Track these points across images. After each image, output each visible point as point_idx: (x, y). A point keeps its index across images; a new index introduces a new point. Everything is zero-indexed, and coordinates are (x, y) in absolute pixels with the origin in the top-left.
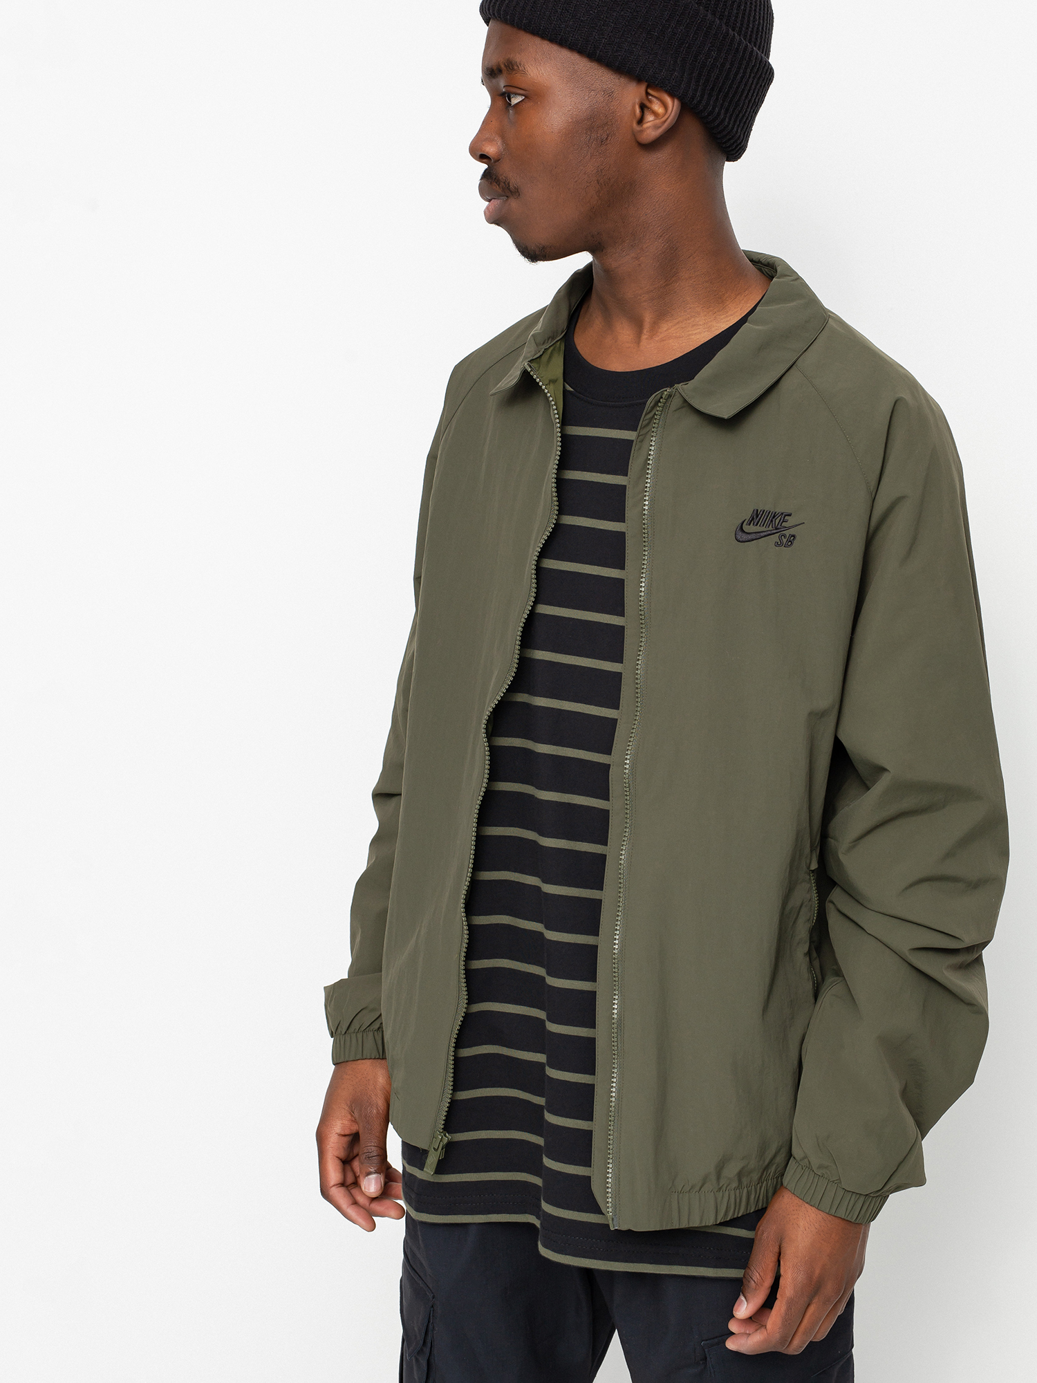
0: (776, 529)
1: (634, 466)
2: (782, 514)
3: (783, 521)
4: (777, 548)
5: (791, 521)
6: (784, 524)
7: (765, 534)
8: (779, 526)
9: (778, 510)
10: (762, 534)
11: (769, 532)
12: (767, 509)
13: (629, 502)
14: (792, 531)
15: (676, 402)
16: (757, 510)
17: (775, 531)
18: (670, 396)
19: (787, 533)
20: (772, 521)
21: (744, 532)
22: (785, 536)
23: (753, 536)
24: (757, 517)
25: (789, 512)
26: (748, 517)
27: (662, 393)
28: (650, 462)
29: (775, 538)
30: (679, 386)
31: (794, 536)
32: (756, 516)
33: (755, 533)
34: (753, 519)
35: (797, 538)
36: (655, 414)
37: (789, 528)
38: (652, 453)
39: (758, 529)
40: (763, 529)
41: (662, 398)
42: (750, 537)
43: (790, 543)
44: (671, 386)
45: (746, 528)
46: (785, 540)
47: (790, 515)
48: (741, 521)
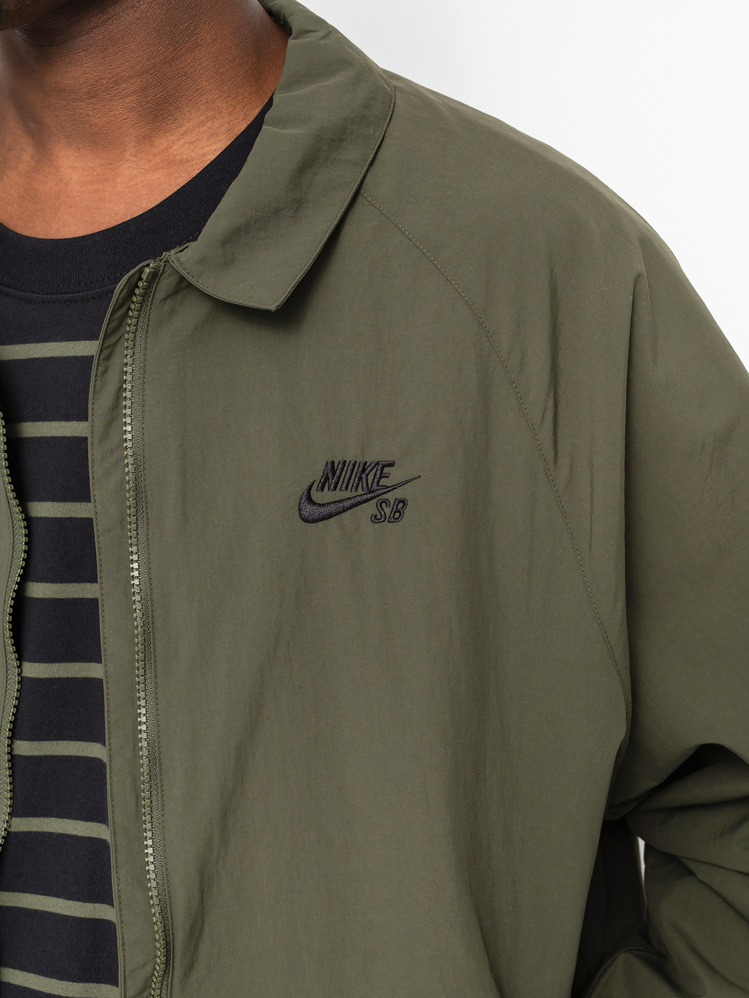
0: (370, 492)
1: (99, 405)
2: (378, 463)
3: (381, 477)
4: (376, 526)
5: (395, 476)
6: (383, 482)
7: (353, 501)
8: (375, 487)
9: (370, 458)
10: (347, 504)
11: (359, 499)
12: (350, 457)
13: (95, 471)
14: (398, 494)
15: (166, 284)
16: (333, 463)
17: (369, 496)
18: (155, 274)
19: (391, 496)
20: (360, 478)
21: (314, 503)
22: (386, 502)
23: (332, 508)
24: (334, 474)
25: (389, 459)
26: (318, 475)
29: (370, 508)
30: (170, 255)
31: (403, 501)
32: (331, 474)
33: (334, 503)
34: (327, 479)
35: (410, 503)
36: (130, 309)
37: (394, 488)
38: (129, 378)
39: (339, 495)
40: (348, 494)
41: (140, 279)
42: (325, 511)
43: (397, 515)
44: (155, 254)
45: (316, 496)
46: (388, 510)
47: (391, 465)
48: (306, 487)
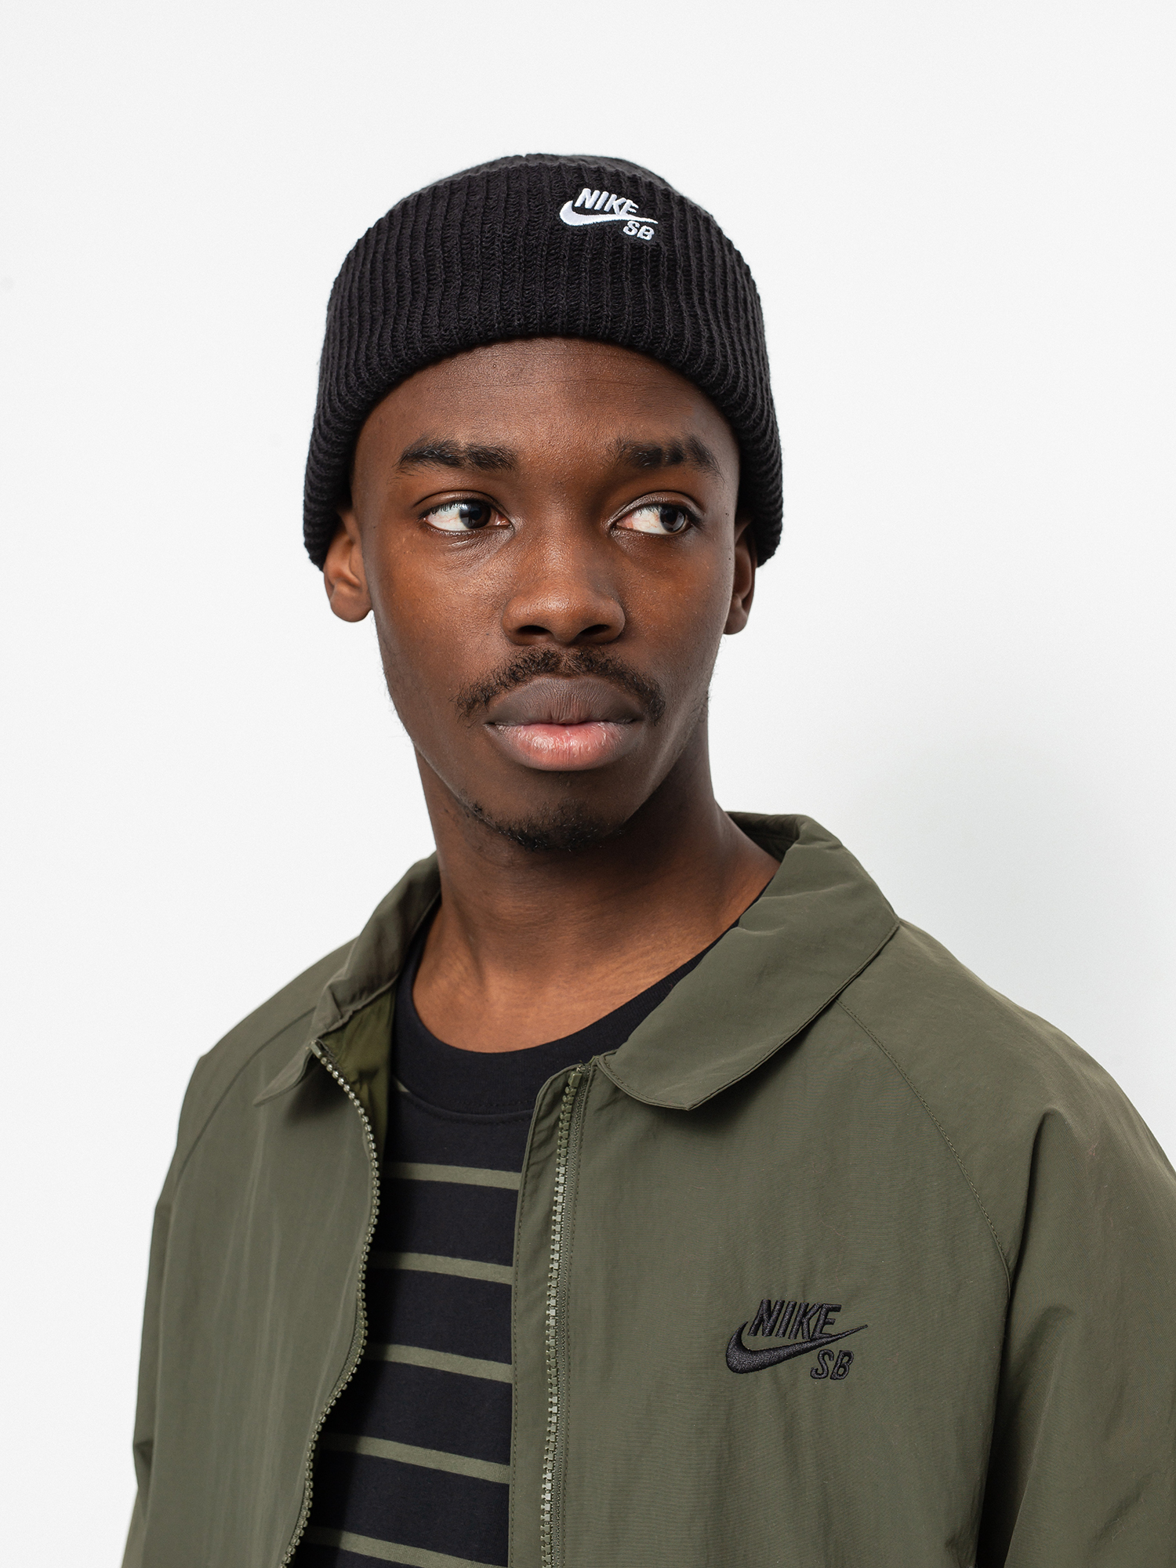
0: (812, 1340)
2: (821, 1307)
3: (825, 1323)
4: (817, 1382)
5: (841, 1322)
6: (828, 1329)
7: (790, 1350)
8: (817, 1335)
9: (812, 1300)
10: (783, 1353)
11: (797, 1347)
12: (789, 1297)
14: (844, 1345)
15: (597, 1092)
16: (769, 1302)
17: (809, 1345)
18: (583, 1080)
19: (835, 1348)
20: (801, 1323)
21: (744, 1349)
22: (829, 1354)
23: (765, 1358)
24: (770, 1316)
25: (835, 1302)
26: (750, 1314)
27: (567, 1075)
28: (558, 1218)
29: (810, 1360)
30: (597, 1059)
31: (848, 1354)
32: (768, 1315)
33: (768, 1350)
34: (762, 1321)
35: (857, 1358)
36: (559, 1119)
37: (836, 1338)
38: (559, 1199)
39: (776, 1341)
40: (785, 1341)
41: (567, 1085)
42: (757, 1360)
43: (841, 1370)
44: (585, 1060)
45: (748, 1341)
46: (831, 1364)
47: (837, 1309)
48: (736, 1329)
